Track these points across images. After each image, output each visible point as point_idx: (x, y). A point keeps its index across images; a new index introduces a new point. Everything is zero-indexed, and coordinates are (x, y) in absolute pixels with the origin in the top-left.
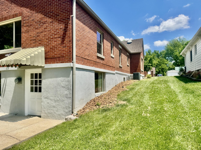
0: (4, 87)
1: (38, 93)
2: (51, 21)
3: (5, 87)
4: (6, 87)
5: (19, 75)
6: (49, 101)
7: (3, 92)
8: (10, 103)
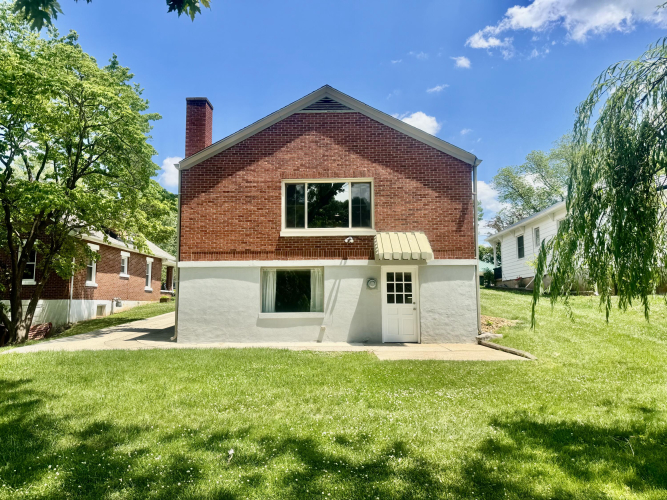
0: (334, 294)
1: (404, 306)
2: (437, 195)
3: (336, 296)
4: (339, 295)
5: (370, 274)
6: (436, 316)
7: (331, 305)
8: (350, 323)
